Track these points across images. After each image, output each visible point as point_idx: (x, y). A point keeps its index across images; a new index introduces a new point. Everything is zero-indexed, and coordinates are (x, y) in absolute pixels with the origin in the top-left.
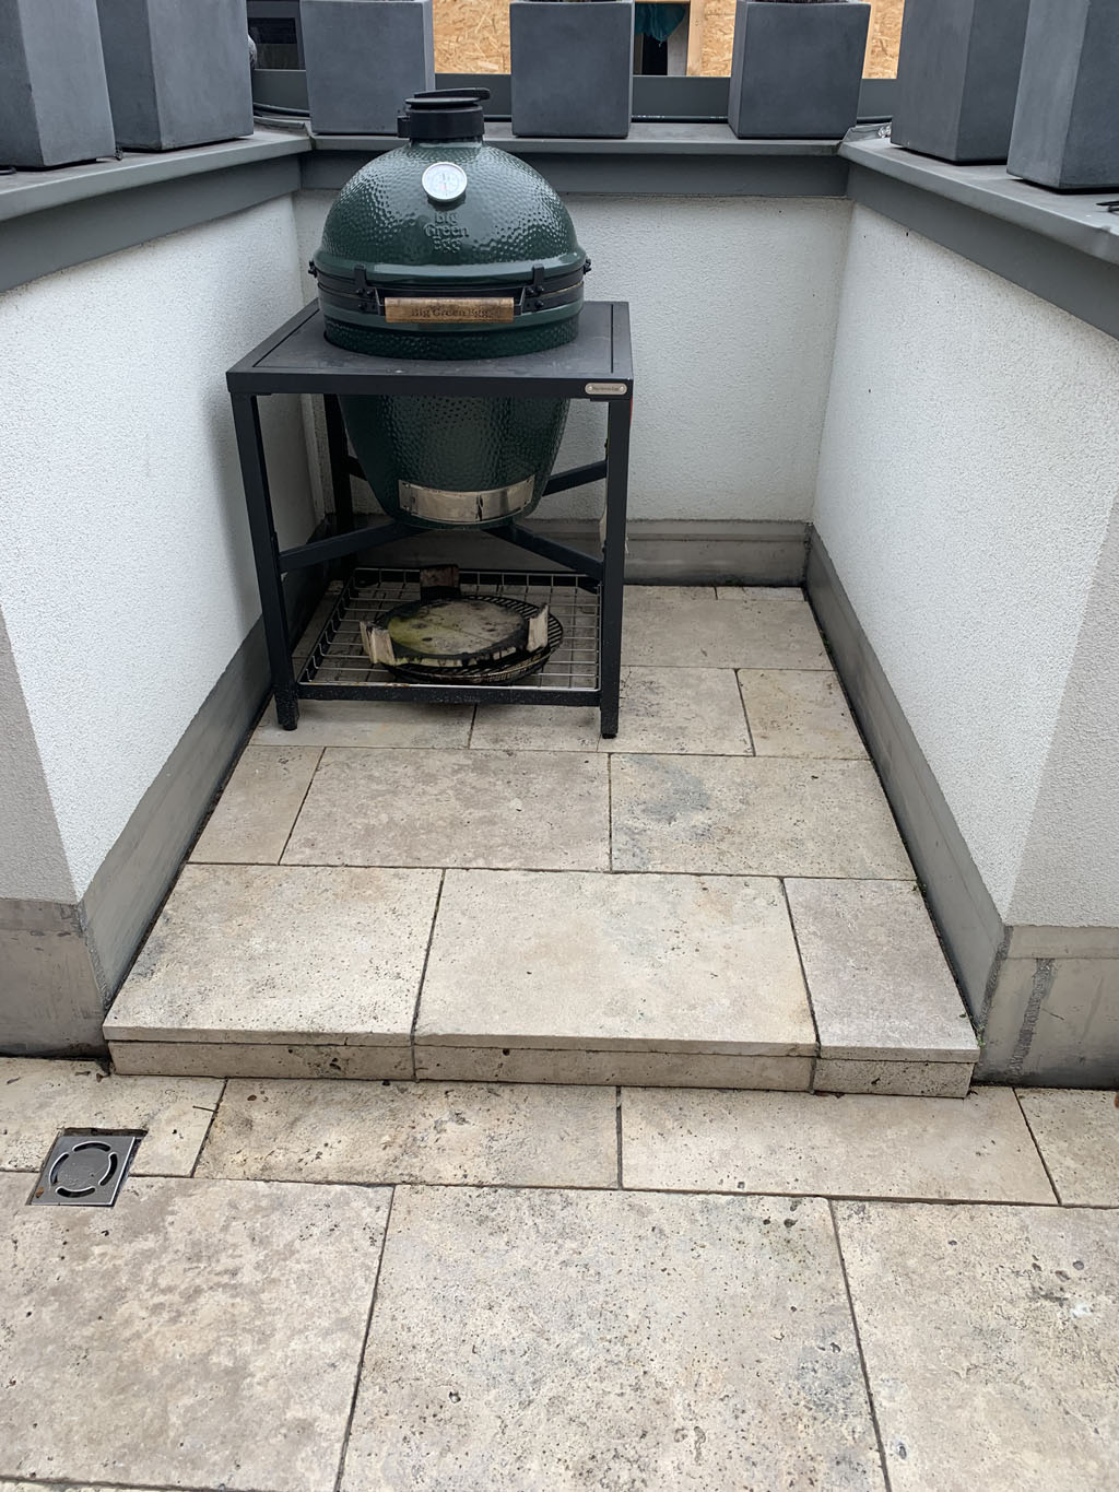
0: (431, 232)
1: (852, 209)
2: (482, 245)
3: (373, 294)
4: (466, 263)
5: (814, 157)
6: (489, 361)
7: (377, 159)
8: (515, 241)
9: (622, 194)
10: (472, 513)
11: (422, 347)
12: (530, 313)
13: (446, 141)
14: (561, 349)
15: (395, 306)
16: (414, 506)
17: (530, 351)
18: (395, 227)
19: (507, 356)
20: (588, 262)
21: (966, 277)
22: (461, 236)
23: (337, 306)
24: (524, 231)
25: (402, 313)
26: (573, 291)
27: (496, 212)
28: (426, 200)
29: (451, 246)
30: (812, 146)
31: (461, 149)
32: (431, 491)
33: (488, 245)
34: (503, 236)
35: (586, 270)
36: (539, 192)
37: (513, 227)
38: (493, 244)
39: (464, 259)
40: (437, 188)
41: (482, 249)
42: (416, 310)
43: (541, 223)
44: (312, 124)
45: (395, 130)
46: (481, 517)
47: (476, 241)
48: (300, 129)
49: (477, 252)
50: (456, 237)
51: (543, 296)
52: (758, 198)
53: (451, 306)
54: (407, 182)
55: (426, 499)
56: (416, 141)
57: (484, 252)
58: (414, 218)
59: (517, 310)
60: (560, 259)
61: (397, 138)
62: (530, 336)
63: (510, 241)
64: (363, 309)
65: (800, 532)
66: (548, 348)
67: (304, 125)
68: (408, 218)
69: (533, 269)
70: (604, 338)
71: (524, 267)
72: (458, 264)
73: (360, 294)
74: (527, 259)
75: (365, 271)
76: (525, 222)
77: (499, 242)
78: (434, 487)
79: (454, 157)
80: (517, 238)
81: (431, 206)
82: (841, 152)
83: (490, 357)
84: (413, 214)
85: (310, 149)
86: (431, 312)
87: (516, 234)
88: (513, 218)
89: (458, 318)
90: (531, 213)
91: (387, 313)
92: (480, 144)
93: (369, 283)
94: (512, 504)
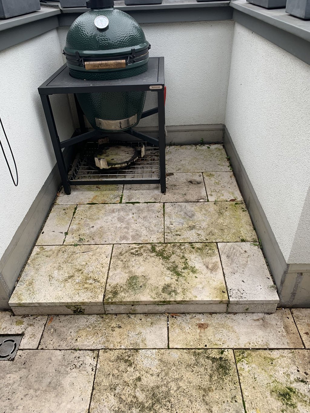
0: (98, 39)
1: (234, 24)
2: (115, 43)
3: (82, 61)
4: (110, 49)
5: (222, 7)
6: (119, 80)
7: (81, 16)
8: (125, 41)
9: (161, 23)
10: (118, 127)
11: (98, 77)
12: (131, 64)
13: (102, 8)
14: (143, 74)
15: (88, 65)
16: (100, 125)
17: (132, 76)
18: (87, 38)
19: (125, 78)
20: (150, 46)
21: (272, 48)
22: (108, 40)
23: (72, 64)
24: (128, 37)
25: (90, 67)
26: (145, 55)
27: (118, 31)
28: (96, 28)
29: (105, 43)
30: (221, 3)
31: (107, 11)
32: (105, 121)
33: (117, 43)
34: (121, 40)
35: (149, 48)
36: (132, 24)
37: (124, 36)
38: (118, 42)
39: (109, 47)
40: (99, 25)
41: (115, 44)
42: (95, 65)
43: (133, 34)
44: (61, 4)
45: (86, 5)
46: (121, 128)
47: (113, 42)
48: (56, 7)
49: (113, 45)
50: (106, 41)
51: (135, 58)
52: (204, 22)
53: (106, 64)
54: (90, 23)
55: (104, 123)
56: (93, 9)
57: (116, 45)
58: (93, 35)
59: (126, 64)
60: (140, 46)
61: (86, 8)
62: (132, 71)
63: (124, 41)
64: (79, 65)
65: (221, 127)
66: (138, 74)
67: (58, 5)
68: (91, 35)
69: (132, 49)
70: (156, 70)
71: (128, 49)
72: (108, 49)
73: (78, 61)
74: (129, 46)
75: (79, 53)
76: (128, 34)
77: (120, 41)
78: (106, 120)
79: (104, 14)
80: (126, 40)
81: (98, 31)
82: (231, 5)
83: (120, 79)
84: (92, 34)
85: (60, 13)
86: (99, 66)
87: (125, 38)
88: (124, 33)
89: (108, 67)
90: (130, 31)
91: (86, 67)
92: (113, 9)
93: (80, 57)
94: (131, 123)
